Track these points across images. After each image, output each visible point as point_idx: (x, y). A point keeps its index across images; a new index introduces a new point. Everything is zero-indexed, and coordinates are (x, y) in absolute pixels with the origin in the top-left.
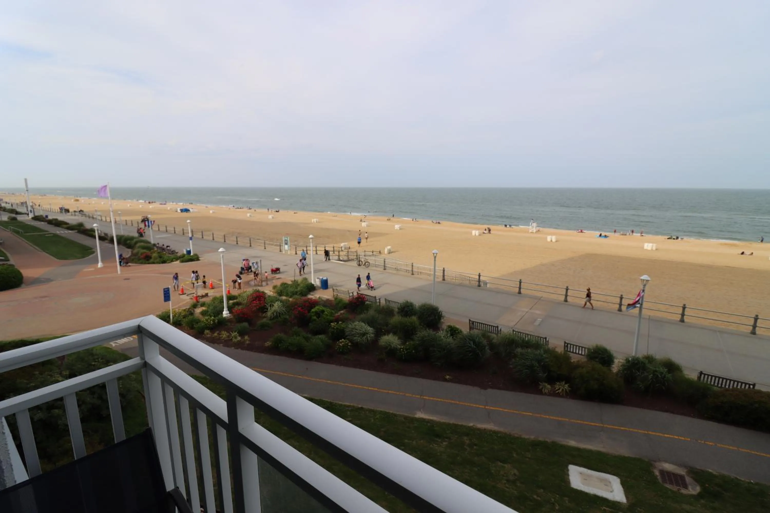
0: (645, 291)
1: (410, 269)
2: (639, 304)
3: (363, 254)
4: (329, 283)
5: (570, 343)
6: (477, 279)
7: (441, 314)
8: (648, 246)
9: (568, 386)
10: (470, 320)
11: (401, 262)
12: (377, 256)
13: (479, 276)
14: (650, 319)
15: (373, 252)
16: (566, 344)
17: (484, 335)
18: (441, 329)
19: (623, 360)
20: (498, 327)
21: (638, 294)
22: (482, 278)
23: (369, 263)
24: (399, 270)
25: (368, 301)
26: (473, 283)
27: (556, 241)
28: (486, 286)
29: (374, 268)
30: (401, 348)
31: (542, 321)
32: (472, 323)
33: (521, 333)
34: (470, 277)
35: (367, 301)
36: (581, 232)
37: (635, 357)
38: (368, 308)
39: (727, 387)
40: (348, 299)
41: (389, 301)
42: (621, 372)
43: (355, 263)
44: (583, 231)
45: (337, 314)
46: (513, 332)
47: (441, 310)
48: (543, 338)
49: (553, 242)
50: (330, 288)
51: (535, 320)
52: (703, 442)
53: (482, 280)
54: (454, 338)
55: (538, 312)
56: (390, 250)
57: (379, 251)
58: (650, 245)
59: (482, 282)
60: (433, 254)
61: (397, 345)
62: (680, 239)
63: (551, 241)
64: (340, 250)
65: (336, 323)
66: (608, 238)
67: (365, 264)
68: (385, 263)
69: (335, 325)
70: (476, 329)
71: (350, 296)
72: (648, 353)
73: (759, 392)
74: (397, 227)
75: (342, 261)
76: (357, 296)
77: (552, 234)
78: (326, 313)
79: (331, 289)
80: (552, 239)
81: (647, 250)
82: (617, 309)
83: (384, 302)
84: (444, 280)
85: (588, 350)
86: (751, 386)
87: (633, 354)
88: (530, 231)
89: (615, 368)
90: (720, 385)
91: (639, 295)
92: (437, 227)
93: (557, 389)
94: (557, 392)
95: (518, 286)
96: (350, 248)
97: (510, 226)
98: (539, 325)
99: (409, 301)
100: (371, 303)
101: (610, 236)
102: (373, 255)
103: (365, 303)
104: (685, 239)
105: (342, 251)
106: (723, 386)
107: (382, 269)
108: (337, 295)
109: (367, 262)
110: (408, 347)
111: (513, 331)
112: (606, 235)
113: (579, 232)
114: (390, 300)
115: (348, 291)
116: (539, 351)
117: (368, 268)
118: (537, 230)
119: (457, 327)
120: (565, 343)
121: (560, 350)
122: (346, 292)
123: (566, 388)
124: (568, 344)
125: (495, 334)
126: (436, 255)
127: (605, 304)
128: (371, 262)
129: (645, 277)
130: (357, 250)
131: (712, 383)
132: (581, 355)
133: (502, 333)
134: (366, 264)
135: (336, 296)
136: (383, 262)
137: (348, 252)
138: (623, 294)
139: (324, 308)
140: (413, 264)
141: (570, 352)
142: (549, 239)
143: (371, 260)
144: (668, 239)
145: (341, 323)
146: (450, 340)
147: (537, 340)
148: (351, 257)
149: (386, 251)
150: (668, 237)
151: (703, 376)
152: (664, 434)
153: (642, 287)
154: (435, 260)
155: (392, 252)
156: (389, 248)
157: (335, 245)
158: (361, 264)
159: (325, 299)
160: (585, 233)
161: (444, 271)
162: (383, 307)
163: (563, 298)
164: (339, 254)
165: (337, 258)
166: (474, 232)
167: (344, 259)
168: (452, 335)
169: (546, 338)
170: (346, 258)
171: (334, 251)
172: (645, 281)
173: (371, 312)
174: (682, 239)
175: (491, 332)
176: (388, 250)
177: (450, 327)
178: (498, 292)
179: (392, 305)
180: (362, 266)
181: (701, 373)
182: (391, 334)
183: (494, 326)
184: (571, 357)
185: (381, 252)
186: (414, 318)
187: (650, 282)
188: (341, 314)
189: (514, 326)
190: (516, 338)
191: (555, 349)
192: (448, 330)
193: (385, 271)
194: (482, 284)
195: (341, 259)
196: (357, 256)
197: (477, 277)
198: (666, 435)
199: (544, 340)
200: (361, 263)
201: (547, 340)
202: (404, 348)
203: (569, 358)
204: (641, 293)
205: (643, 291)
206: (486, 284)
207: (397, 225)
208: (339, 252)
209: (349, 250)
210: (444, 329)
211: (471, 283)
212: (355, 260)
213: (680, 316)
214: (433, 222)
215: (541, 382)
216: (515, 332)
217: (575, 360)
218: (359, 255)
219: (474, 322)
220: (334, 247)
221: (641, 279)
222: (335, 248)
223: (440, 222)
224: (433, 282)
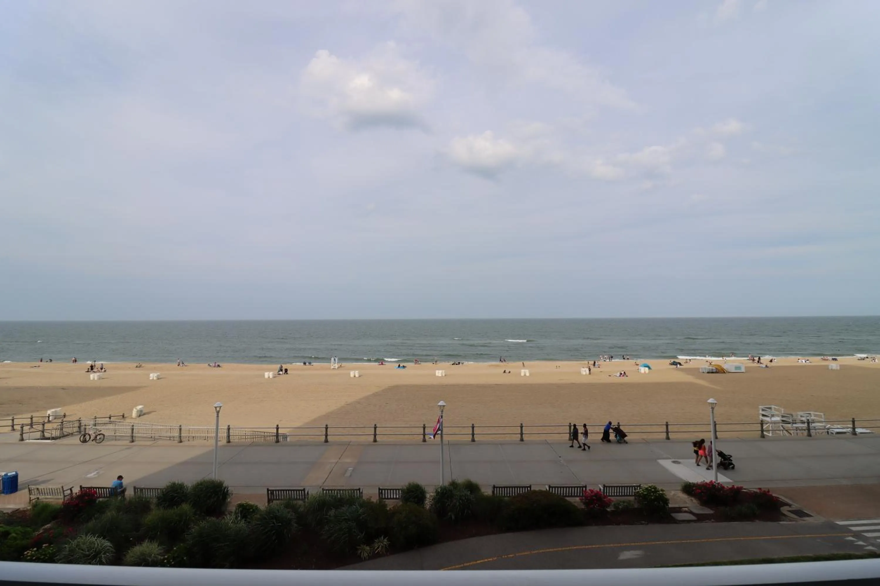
0: (443, 417)
1: (177, 434)
2: (440, 430)
3: (92, 422)
4: (20, 480)
5: (383, 488)
6: (274, 433)
7: (227, 491)
8: (439, 373)
9: (387, 539)
10: (268, 490)
11: (159, 426)
12: (120, 422)
13: (277, 428)
14: (449, 444)
15: (110, 418)
16: (380, 491)
17: (288, 506)
18: (227, 513)
19: (433, 493)
20: (304, 490)
21: (437, 421)
22: (280, 431)
23: (104, 435)
24: (158, 439)
25: (102, 497)
26: (269, 439)
27: (360, 376)
28: (286, 440)
29: (113, 442)
30: (164, 559)
31: (353, 470)
32: (271, 493)
33: (331, 490)
34: (264, 432)
35: (99, 497)
36: (382, 364)
37: (442, 486)
38: (103, 508)
39: (513, 495)
40: (61, 501)
41: (141, 490)
42: (434, 506)
43: (76, 440)
44: (383, 363)
45: (37, 533)
46: (323, 492)
47: (226, 485)
48: (357, 490)
49: (356, 377)
50: (21, 489)
51: (346, 471)
52: (506, 556)
53: (281, 433)
54: (248, 520)
55: (348, 460)
56: (141, 411)
57: (122, 415)
58: (440, 371)
59: (281, 436)
60: (215, 409)
61: (157, 556)
62: (461, 364)
63: (355, 376)
64: (46, 421)
65: (35, 549)
66: (406, 368)
67: (96, 437)
68: (133, 433)
69: (33, 552)
70: (276, 499)
71: (65, 496)
72: (452, 480)
73: (535, 492)
74: (153, 376)
75: (48, 439)
76: (80, 493)
77: (354, 369)
78: (14, 535)
79: (27, 490)
80: (355, 374)
81: (438, 376)
82: (422, 440)
83: (133, 493)
84: (229, 442)
85: (402, 491)
86: (529, 489)
87: (441, 484)
88: (332, 367)
89: (428, 503)
90: (508, 495)
91: (439, 421)
92: (218, 371)
93: (376, 548)
94: (376, 552)
95: (324, 433)
96: (65, 416)
97: (310, 363)
98: (351, 476)
99: (177, 482)
100: (106, 499)
101: (407, 366)
102: (111, 421)
103: (95, 500)
104: (466, 363)
105: (49, 421)
106: (511, 495)
107: (127, 442)
108: (38, 498)
109: (99, 435)
110: (176, 555)
111: (323, 490)
112: (404, 365)
113: (380, 365)
114: (142, 487)
115: (62, 487)
116: (355, 507)
117: (102, 444)
118: (339, 366)
119: (251, 503)
120: (379, 489)
121: (375, 499)
122: (57, 489)
123: (385, 543)
124: (382, 490)
125: (302, 499)
126: (220, 409)
127: (411, 437)
128: (106, 434)
129: (441, 403)
130: (80, 418)
131: (503, 495)
132: (396, 498)
133: (310, 496)
134: (98, 438)
135: (36, 502)
136: (130, 431)
137: (62, 423)
138: (425, 423)
139: (8, 528)
140: (180, 426)
141: (385, 498)
142: (352, 375)
143: (107, 430)
144: (453, 364)
145: (46, 547)
146: (242, 524)
147: (350, 495)
148: (66, 431)
149: (134, 414)
150: (453, 363)
151: (495, 489)
152: (476, 561)
153: (439, 413)
154: (218, 416)
155: (144, 414)
156: (140, 409)
157: (34, 414)
158: (87, 439)
159: (9, 511)
160: (385, 365)
161: (229, 429)
162: (130, 502)
163: (372, 438)
164: (44, 428)
165: (38, 435)
166: (266, 375)
167: (53, 436)
168: (244, 516)
169: (359, 489)
170: (57, 433)
171: (31, 425)
172: (442, 407)
173: (109, 514)
174: (463, 363)
175: (297, 499)
176: (138, 411)
177: (240, 506)
178: (301, 445)
179: (147, 495)
180: (90, 442)
181: (494, 487)
182: (146, 541)
183: (299, 490)
184: (386, 505)
185: (125, 416)
186: (186, 507)
187: (445, 407)
188: (46, 530)
189: (323, 483)
190: (327, 498)
191: (370, 500)
192: (238, 511)
193: (133, 443)
194: (281, 439)
195: (47, 435)
196: (79, 427)
197: (275, 431)
198: (478, 562)
199: (358, 491)
200: (87, 437)
201: (361, 491)
202: (168, 557)
203: (385, 506)
204: (440, 419)
205: (442, 417)
206: (285, 437)
207: (151, 373)
208: (43, 425)
209: (65, 420)
210: (232, 512)
211: (266, 440)
212: (76, 433)
213: (471, 436)
214: (210, 366)
215: (360, 546)
216: (325, 492)
217: (391, 507)
218: (85, 425)
219: (273, 490)
220: (32, 418)
221: (439, 405)
222: (34, 419)
223: (220, 364)
224: (214, 448)
